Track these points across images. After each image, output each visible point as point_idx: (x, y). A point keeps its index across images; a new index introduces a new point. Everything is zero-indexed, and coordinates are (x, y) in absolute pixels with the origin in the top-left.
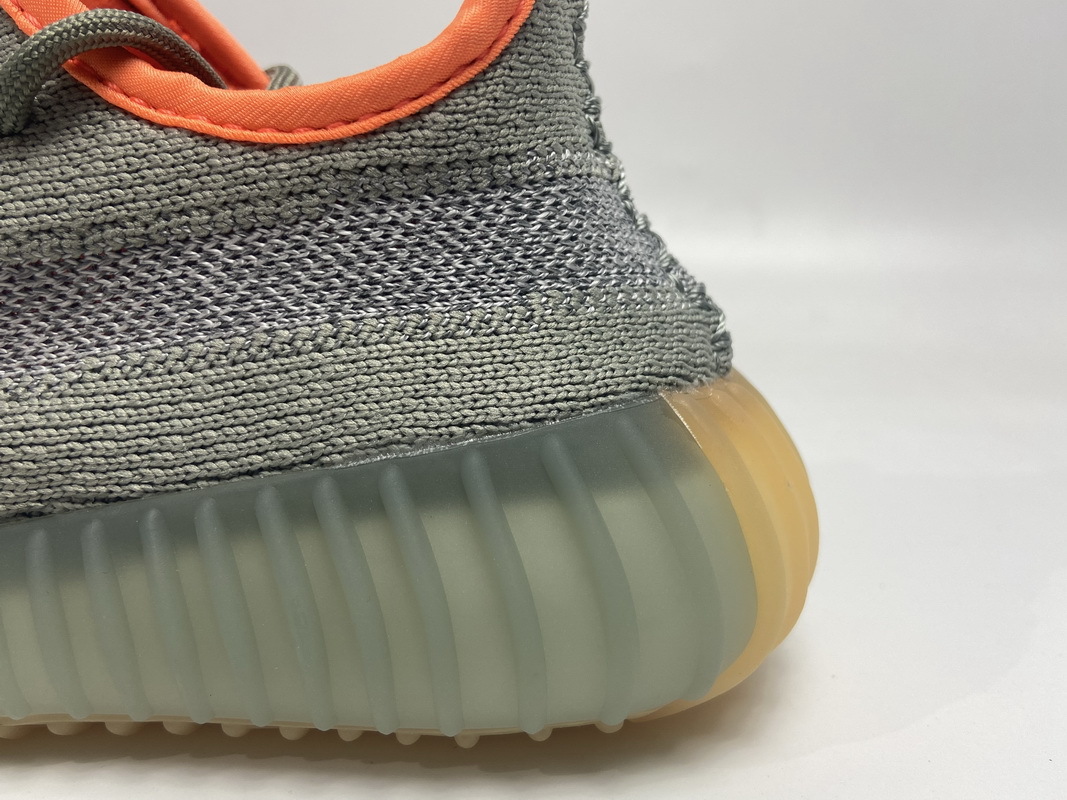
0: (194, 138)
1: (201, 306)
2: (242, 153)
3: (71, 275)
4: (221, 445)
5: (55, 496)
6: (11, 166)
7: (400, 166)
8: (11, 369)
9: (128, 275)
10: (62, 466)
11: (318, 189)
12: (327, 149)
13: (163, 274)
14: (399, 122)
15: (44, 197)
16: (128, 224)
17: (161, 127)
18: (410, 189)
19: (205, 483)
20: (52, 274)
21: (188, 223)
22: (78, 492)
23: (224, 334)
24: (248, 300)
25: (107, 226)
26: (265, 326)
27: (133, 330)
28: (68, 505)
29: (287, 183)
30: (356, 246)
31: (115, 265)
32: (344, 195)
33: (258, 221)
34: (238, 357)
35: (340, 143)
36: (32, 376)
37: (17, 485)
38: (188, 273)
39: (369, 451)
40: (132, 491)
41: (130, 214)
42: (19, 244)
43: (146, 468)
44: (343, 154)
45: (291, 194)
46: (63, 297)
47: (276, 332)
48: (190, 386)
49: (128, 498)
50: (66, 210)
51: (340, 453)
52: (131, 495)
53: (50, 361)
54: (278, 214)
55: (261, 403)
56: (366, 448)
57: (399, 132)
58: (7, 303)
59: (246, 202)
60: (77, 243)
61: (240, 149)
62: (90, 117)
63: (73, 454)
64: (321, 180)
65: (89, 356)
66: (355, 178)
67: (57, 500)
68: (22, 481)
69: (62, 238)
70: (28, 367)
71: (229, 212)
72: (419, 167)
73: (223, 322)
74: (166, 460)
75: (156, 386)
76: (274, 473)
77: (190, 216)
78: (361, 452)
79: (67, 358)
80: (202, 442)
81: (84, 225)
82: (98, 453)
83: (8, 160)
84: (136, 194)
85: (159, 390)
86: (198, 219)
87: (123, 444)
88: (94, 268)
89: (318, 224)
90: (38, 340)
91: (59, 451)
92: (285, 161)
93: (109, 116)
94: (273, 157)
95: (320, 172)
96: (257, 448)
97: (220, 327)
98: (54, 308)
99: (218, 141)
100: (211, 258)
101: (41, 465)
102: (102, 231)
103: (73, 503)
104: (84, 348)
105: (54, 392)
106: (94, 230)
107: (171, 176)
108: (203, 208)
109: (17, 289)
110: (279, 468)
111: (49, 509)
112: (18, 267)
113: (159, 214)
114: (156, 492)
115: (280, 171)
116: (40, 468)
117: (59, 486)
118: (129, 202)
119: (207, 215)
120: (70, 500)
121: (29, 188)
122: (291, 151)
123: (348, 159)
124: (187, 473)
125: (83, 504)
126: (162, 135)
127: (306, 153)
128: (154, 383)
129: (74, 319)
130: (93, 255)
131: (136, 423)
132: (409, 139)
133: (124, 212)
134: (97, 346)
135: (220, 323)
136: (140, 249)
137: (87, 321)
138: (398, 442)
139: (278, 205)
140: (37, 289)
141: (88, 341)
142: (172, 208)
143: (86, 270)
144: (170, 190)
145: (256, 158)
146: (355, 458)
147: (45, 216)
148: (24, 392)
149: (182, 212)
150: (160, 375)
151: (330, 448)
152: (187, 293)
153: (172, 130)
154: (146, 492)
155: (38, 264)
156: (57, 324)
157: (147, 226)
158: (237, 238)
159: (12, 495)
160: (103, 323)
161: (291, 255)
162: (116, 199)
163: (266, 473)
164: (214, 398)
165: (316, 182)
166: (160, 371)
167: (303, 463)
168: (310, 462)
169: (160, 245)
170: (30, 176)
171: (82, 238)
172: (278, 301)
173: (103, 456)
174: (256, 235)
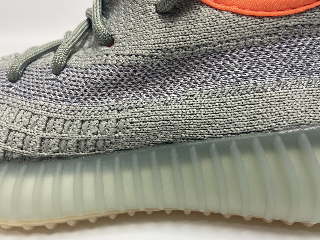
0: (233, 14)
1: (229, 74)
2: (251, 20)
3: (185, 63)
4: (237, 123)
5: (178, 137)
6: (168, 25)
7: (309, 25)
8: (163, 95)
9: (203, 63)
10: (182, 128)
11: (278, 33)
12: (284, 18)
13: (216, 63)
14: (311, 9)
15: (181, 35)
16: (208, 45)
17: (220, 10)
18: (311, 33)
19: (230, 135)
20: (179, 63)
21: (229, 45)
22: (186, 136)
23: (237, 84)
24: (247, 72)
25: (201, 46)
26: (253, 82)
27: (204, 82)
28: (182, 140)
29: (268, 31)
30: (288, 53)
31: (200, 60)
32: (287, 35)
33: (254, 44)
34: (243, 92)
35: (289, 16)
36: (170, 97)
37: (167, 133)
38: (226, 63)
39: (292, 127)
40: (205, 137)
41: (209, 42)
42: (172, 52)
43: (210, 129)
44: (289, 20)
45: (267, 34)
46: (181, 70)
47: (257, 84)
48: (225, 102)
49: (203, 139)
50: (189, 40)
51: (281, 127)
52: (204, 138)
53: (175, 92)
54: (261, 42)
55: (253, 109)
56: (292, 126)
57: (311, 12)
58: (162, 72)
59: (250, 37)
60: (191, 52)
61: (250, 18)
62: (195, 7)
63: (187, 124)
64: (280, 29)
65: (189, 91)
66: (293, 28)
67: (179, 138)
68: (169, 132)
69: (186, 50)
70: (168, 94)
71: (244, 41)
72: (316, 25)
73: (237, 80)
74: (217, 127)
75: (214, 102)
76: (256, 133)
77: (230, 43)
78: (290, 127)
79: (181, 91)
80: (230, 121)
81: (194, 46)
82: (195, 124)
83: (167, 22)
84: (212, 35)
85: (215, 103)
86: (232, 43)
87: (203, 121)
88: (193, 61)
89: (275, 46)
90: (172, 85)
91: (182, 123)
92: (267, 22)
93: (201, 7)
94: (262, 21)
95: (280, 27)
96: (250, 124)
97: (236, 82)
98: (177, 74)
99: (242, 15)
100: (234, 57)
101: (176, 127)
102: (200, 48)
103: (183, 140)
104: (187, 88)
105: (179, 103)
106: (197, 48)
107: (225, 28)
108: (235, 40)
109: (167, 68)
110: (258, 131)
111: (176, 141)
112: (169, 60)
113: (219, 42)
114: (213, 137)
115: (265, 26)
116: (175, 128)
117: (180, 134)
118: (210, 38)
119: (236, 42)
120: (183, 139)
121: (176, 32)
122: (270, 19)
123: (291, 22)
124: (224, 132)
125: (187, 140)
126: (221, 14)
127: (275, 20)
128: (213, 101)
129: (183, 78)
130: (194, 56)
131: (208, 114)
132: (314, 16)
133: (208, 41)
134: (192, 87)
135: (236, 81)
136: (210, 54)
137: (188, 79)
138: (304, 124)
139: (262, 39)
140: (173, 68)
141: (188, 86)
142: (224, 40)
143: (190, 61)
144: (224, 33)
145: (256, 22)
146: (287, 129)
147: (182, 42)
148: (168, 102)
149: (227, 41)
150: (214, 98)
151: (277, 125)
152: (224, 70)
153: (225, 11)
154: (209, 137)
155: (176, 59)
156: (178, 80)
157: (214, 46)
158: (245, 51)
159: (164, 137)
160: (194, 80)
161: (264, 56)
162: (205, 37)
163: (253, 133)
164: (235, 106)
165: (278, 30)
166: (214, 96)
167: (267, 130)
168: (269, 130)
169: (217, 53)
170: (176, 28)
171: (193, 50)
172: (258, 73)
173: (197, 125)
174: (252, 49)
